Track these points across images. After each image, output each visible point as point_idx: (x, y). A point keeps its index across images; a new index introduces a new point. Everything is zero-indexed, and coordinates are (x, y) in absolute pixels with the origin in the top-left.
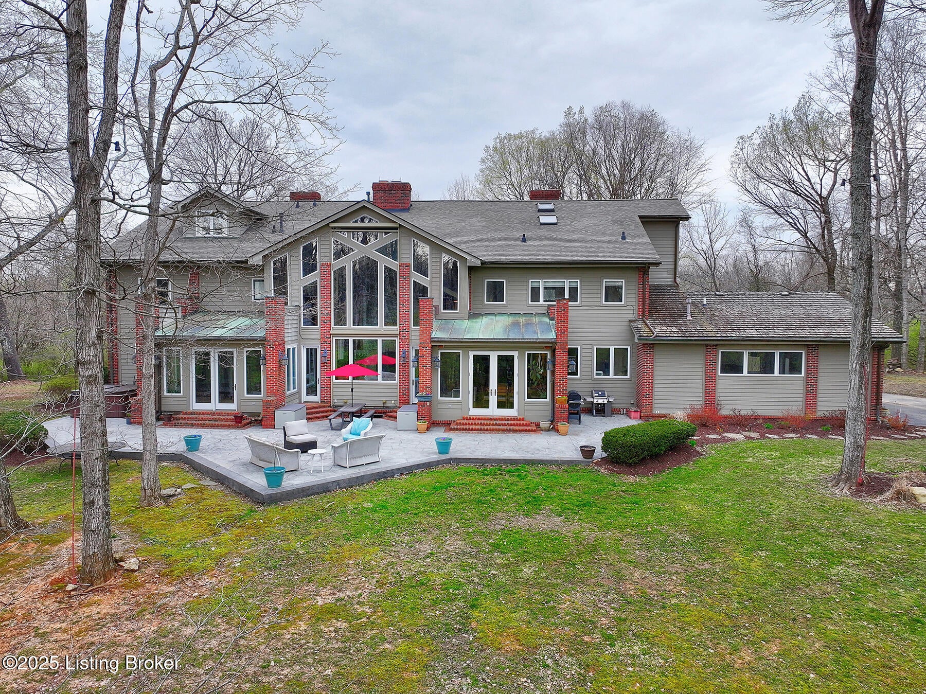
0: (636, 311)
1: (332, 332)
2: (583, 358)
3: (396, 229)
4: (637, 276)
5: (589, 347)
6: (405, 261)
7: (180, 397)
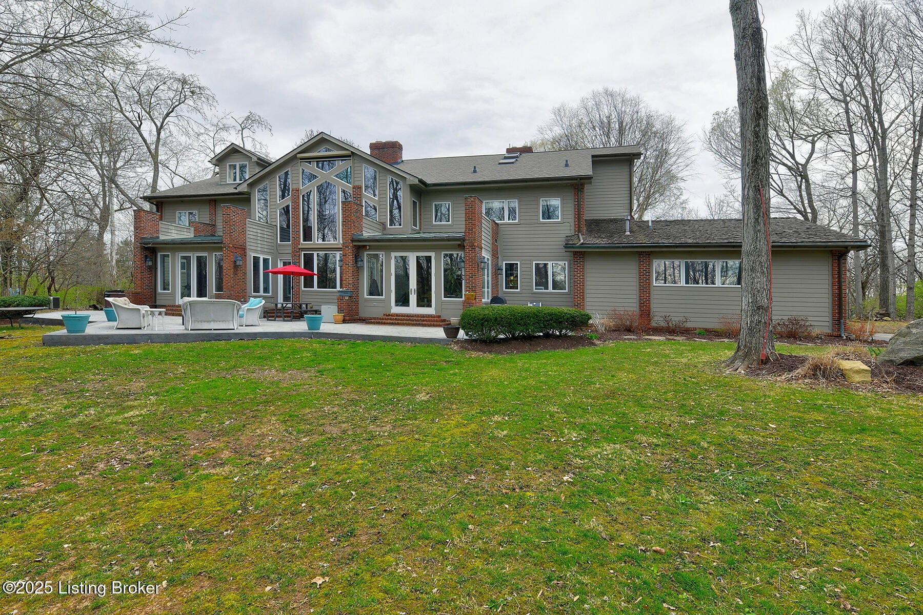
0: (573, 228)
1: (299, 247)
2: (523, 273)
3: (350, 156)
4: (573, 193)
5: (527, 262)
6: (357, 184)
7: (168, 294)
